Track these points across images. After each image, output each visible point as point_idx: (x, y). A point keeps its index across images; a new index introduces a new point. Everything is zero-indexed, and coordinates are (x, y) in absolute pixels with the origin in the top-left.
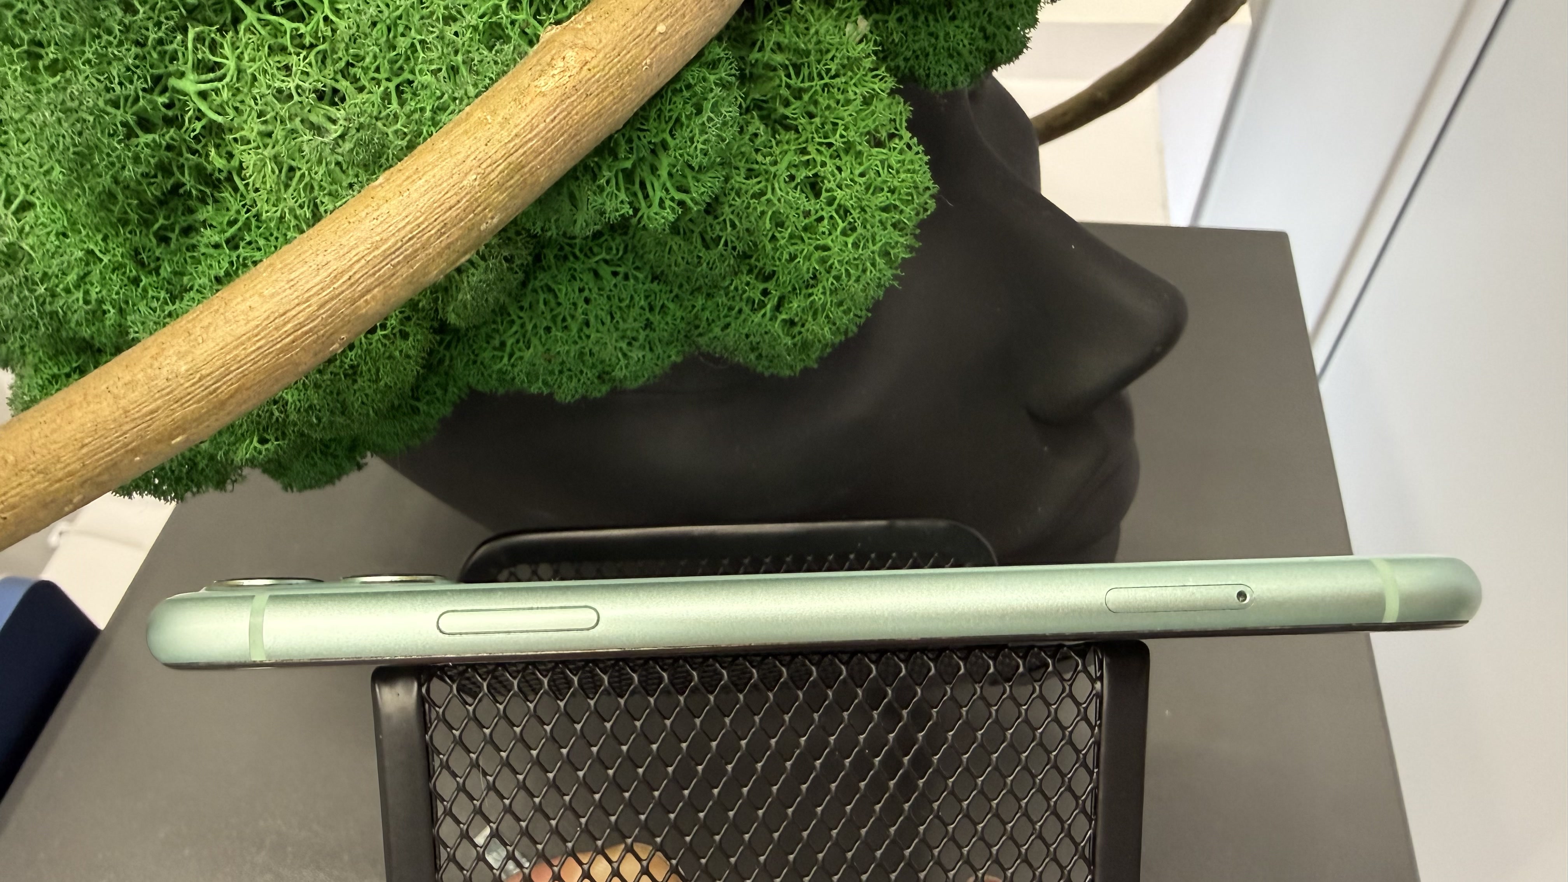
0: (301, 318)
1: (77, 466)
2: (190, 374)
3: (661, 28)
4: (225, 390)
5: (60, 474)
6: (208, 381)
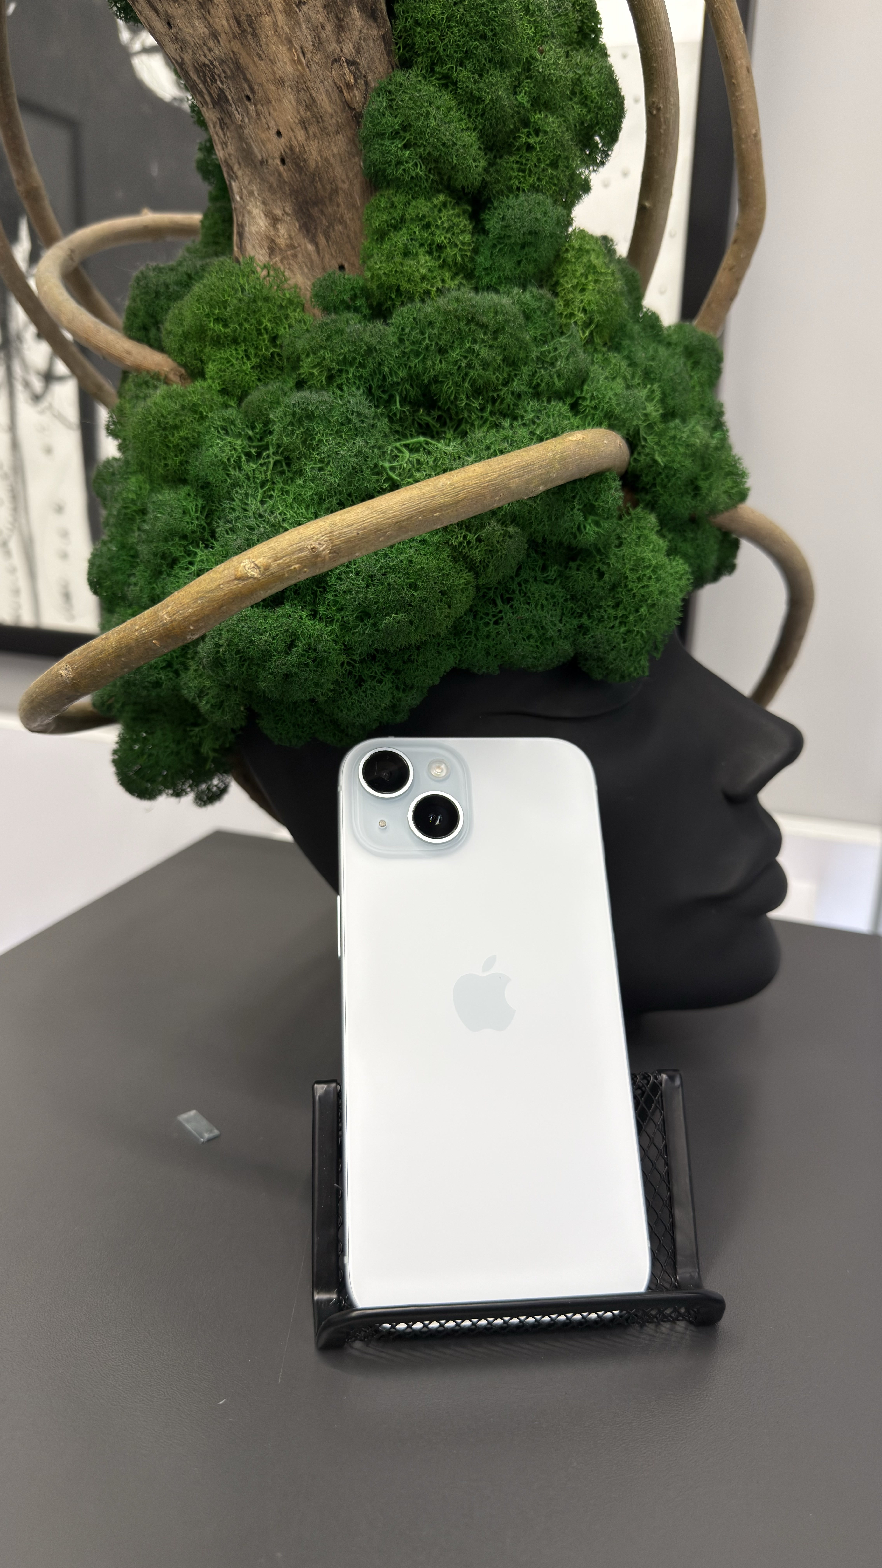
2: (451, 485)
3: (605, 442)
4: (461, 496)
5: (390, 515)
6: (456, 490)
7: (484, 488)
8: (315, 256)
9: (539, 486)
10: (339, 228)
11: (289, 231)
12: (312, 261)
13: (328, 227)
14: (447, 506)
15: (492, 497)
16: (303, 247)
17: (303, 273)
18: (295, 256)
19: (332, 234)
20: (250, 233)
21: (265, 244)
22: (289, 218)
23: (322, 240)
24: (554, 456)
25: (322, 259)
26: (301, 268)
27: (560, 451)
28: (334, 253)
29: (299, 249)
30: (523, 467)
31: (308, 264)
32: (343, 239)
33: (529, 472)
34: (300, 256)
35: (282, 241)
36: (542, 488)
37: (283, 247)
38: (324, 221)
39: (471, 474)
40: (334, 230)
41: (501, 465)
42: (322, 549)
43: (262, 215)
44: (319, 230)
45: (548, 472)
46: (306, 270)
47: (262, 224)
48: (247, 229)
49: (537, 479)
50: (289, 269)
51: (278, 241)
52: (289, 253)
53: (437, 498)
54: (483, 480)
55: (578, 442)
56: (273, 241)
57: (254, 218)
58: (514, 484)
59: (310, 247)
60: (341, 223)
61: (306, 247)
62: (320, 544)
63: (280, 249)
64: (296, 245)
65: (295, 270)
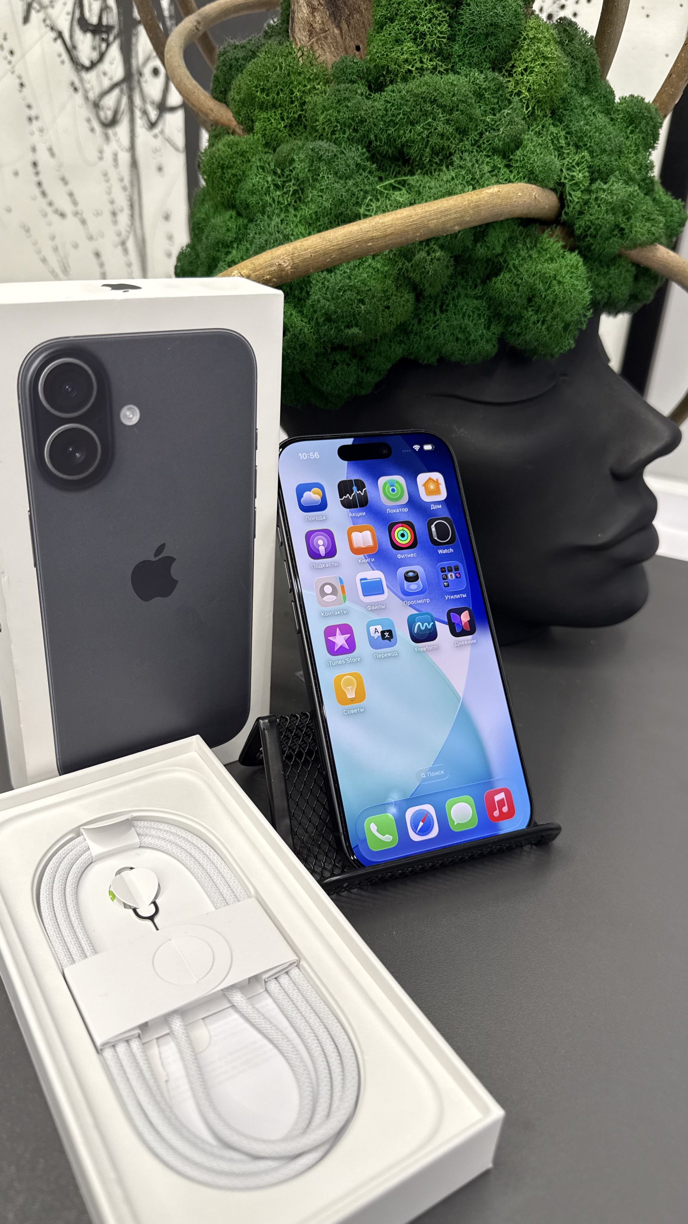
0: (415, 219)
1: (340, 242)
2: (382, 223)
3: (520, 194)
4: (389, 231)
5: (335, 244)
6: (385, 227)
7: (407, 226)
8: (339, 39)
9: (455, 226)
10: (357, 16)
11: (322, 18)
12: (337, 42)
13: (349, 15)
14: (378, 238)
15: (414, 233)
16: (331, 31)
17: (330, 52)
18: (326, 38)
19: (352, 21)
20: (298, 18)
21: (307, 28)
22: (322, 8)
23: (344, 26)
24: (469, 204)
25: (344, 41)
26: (330, 48)
27: (475, 200)
28: (353, 37)
29: (328, 32)
30: (441, 212)
31: (335, 44)
32: (359, 25)
33: (445, 216)
34: (329, 37)
35: (317, 26)
36: (457, 228)
37: (318, 30)
38: (346, 10)
39: (399, 216)
40: (353, 18)
41: (423, 210)
42: (285, 265)
43: (305, 4)
44: (343, 18)
45: (462, 216)
46: (333, 49)
47: (305, 11)
48: (296, 15)
49: (452, 222)
50: (322, 48)
51: (315, 25)
52: (322, 35)
53: (370, 233)
54: (407, 221)
55: (492, 194)
56: (312, 25)
57: (301, 6)
58: (432, 224)
59: (337, 31)
60: (358, 12)
61: (333, 31)
62: (284, 262)
63: (316, 32)
64: (327, 29)
65: (325, 48)
